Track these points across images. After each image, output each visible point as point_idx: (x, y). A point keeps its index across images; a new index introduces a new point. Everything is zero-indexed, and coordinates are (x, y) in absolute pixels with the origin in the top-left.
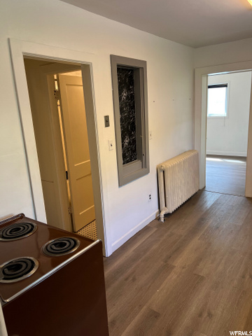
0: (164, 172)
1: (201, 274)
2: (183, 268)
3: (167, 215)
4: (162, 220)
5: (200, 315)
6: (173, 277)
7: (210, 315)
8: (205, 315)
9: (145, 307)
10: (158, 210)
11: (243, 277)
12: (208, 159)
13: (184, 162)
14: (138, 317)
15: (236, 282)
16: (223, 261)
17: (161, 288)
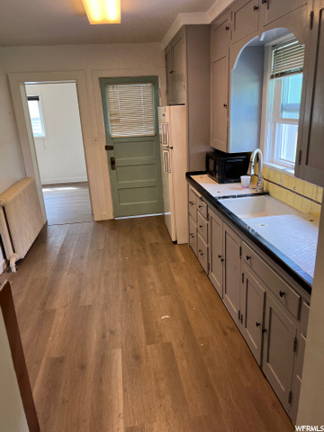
0: (4, 208)
1: (87, 304)
2: (66, 307)
3: (18, 263)
4: (14, 270)
5: (104, 337)
6: (59, 319)
7: (112, 332)
8: (108, 334)
9: (44, 361)
10: (4, 261)
11: (125, 290)
12: (44, 190)
13: (24, 192)
14: (41, 373)
15: (121, 296)
16: (102, 285)
17: (52, 334)
